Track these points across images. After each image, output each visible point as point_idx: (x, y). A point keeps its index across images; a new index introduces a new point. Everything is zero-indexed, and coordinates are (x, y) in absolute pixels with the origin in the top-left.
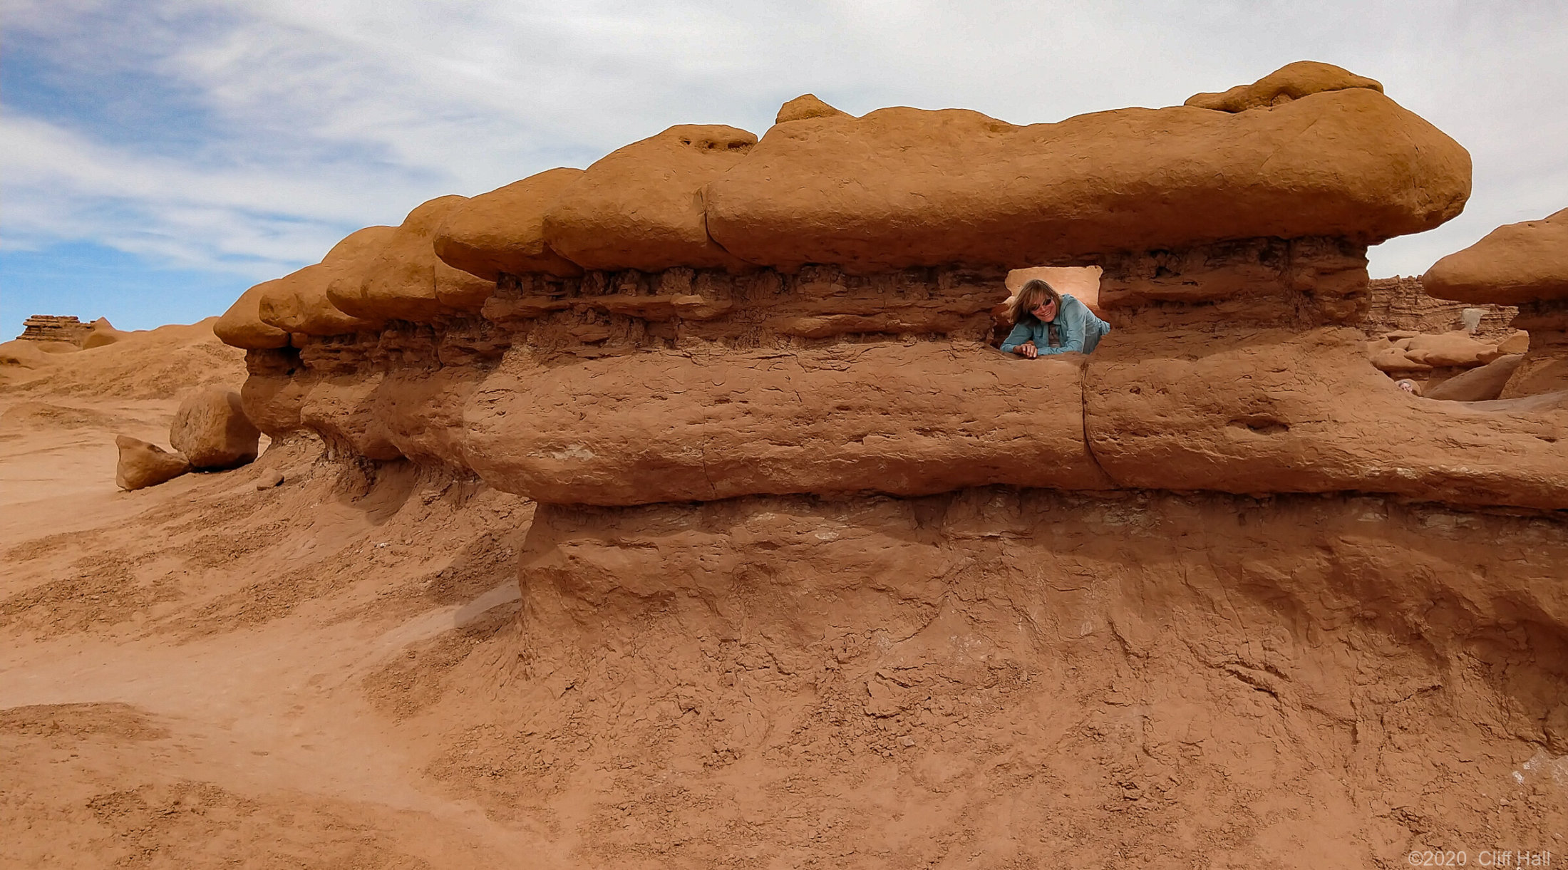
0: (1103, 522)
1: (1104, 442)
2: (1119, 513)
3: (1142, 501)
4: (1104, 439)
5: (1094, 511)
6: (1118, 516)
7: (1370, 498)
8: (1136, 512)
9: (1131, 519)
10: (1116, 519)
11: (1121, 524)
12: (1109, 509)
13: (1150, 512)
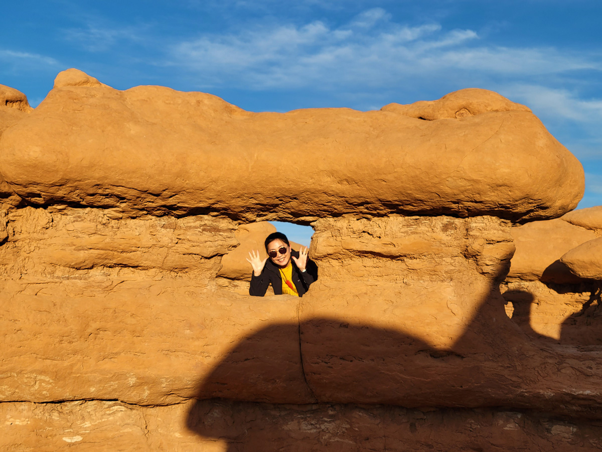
0: (300, 429)
1: (317, 365)
2: (313, 422)
3: (331, 412)
4: (317, 363)
5: (292, 421)
6: (312, 424)
7: (512, 413)
8: (326, 421)
9: (323, 427)
10: (310, 427)
11: (315, 430)
12: (305, 419)
13: (338, 422)
